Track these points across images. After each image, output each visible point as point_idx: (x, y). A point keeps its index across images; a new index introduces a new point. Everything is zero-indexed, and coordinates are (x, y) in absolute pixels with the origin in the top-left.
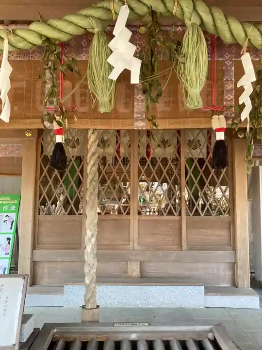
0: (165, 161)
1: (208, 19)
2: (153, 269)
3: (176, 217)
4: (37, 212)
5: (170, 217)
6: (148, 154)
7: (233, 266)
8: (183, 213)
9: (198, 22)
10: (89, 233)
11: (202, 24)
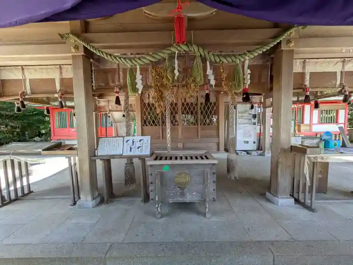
0: (192, 104)
1: (202, 53)
2: (188, 145)
3: (196, 126)
4: (142, 126)
5: (194, 126)
6: (185, 101)
7: (218, 144)
8: (199, 124)
9: (199, 55)
10: (169, 135)
11: (201, 55)
